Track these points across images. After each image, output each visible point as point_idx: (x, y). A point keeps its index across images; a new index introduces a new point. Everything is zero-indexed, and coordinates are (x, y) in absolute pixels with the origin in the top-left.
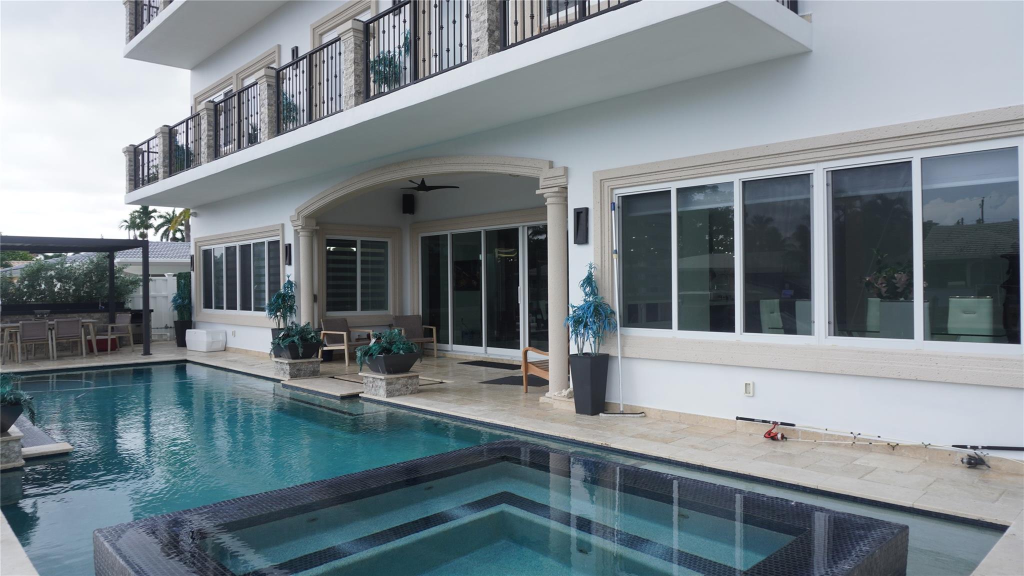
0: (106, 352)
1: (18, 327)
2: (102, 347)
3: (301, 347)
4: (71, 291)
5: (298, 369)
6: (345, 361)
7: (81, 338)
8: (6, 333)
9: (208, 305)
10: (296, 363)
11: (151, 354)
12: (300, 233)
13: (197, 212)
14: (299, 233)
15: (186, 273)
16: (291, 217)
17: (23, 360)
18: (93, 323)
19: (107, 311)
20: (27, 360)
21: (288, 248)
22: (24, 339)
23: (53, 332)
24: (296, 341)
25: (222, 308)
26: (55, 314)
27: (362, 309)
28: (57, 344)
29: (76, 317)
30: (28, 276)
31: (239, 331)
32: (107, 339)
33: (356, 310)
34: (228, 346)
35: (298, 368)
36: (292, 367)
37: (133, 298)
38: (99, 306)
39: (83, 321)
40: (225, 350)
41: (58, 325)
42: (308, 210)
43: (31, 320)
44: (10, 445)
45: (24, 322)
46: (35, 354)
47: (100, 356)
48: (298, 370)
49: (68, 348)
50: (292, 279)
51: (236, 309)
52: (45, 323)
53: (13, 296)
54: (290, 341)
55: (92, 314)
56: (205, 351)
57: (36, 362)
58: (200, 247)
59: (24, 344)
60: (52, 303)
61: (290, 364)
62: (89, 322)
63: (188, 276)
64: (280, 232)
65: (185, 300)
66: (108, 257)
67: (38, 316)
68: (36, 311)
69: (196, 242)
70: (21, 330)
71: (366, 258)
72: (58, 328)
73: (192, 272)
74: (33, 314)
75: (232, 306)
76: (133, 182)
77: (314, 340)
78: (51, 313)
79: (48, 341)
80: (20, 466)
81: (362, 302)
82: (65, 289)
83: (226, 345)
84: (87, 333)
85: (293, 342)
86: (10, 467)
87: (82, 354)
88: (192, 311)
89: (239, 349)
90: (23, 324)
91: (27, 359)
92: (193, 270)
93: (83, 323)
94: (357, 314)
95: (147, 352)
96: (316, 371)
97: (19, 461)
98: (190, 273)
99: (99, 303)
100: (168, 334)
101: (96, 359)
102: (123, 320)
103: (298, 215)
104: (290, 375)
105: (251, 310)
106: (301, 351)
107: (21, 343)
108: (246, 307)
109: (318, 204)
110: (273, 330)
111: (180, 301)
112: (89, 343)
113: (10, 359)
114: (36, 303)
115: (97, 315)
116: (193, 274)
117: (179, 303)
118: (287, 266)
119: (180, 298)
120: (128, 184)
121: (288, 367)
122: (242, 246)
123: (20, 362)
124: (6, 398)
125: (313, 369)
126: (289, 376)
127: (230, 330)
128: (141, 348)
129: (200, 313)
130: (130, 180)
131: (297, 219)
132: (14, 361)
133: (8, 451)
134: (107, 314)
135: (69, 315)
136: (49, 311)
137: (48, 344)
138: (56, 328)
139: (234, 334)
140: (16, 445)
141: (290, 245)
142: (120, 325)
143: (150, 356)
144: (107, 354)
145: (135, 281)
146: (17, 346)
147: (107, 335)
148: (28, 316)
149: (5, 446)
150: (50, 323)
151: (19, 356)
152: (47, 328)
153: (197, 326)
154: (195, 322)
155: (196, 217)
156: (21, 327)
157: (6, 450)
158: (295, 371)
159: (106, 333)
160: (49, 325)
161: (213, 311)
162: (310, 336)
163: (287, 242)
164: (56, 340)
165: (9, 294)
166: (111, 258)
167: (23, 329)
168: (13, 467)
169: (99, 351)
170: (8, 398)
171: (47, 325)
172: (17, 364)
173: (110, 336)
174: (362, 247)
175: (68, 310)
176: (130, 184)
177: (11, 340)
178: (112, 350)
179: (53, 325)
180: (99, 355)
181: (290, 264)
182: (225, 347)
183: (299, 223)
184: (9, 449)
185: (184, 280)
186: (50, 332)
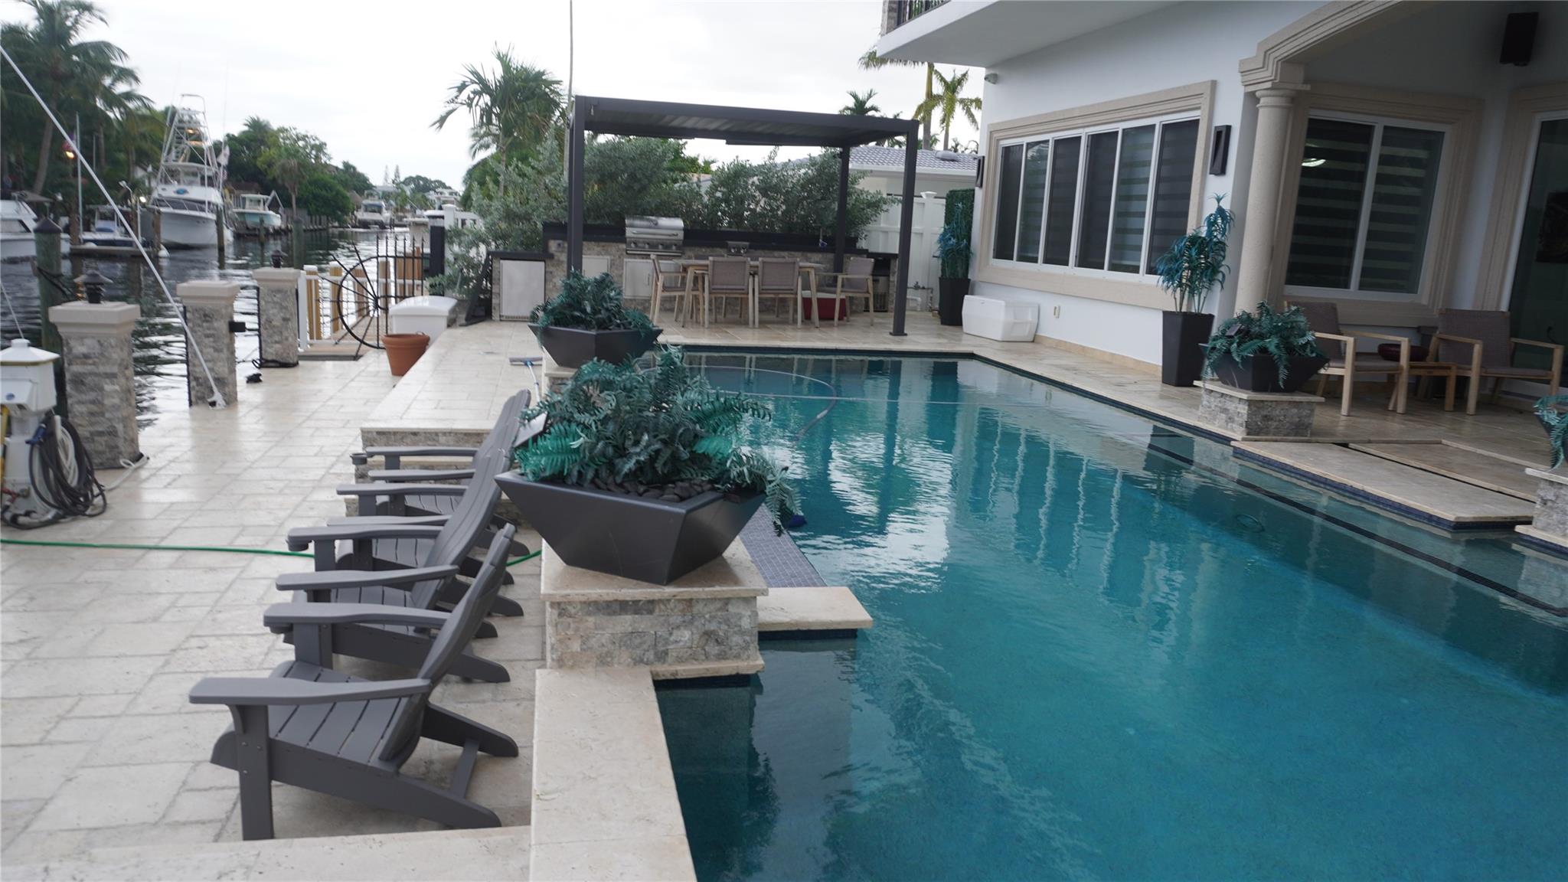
0: (831, 322)
1: (707, 266)
2: (827, 314)
3: (1286, 367)
4: (780, 213)
5: (1266, 416)
6: (1341, 403)
7: (796, 294)
8: (690, 276)
9: (1003, 251)
10: (1263, 401)
11: (906, 335)
12: (1262, 100)
13: (998, 73)
14: (1258, 100)
15: (966, 191)
16: (1242, 62)
17: (710, 323)
18: (815, 269)
19: (833, 251)
20: (715, 324)
21: (1222, 136)
22: (716, 287)
23: (756, 279)
24: (1272, 348)
25: (1035, 260)
26: (756, 249)
27: (1362, 286)
28: (761, 301)
29: (786, 256)
30: (722, 184)
31: (1068, 306)
32: (834, 300)
33: (1346, 286)
34: (1039, 333)
35: (1265, 413)
36: (1254, 409)
37: (869, 231)
38: (818, 241)
39: (801, 264)
40: (1033, 341)
41: (763, 267)
42: (1296, 43)
43: (723, 256)
44: (732, 609)
45: (716, 259)
46: (725, 314)
47: (824, 329)
48: (1266, 418)
49: (775, 310)
50: (1226, 205)
51: (1067, 265)
52: (745, 262)
53: (700, 215)
54: (1255, 347)
55: (809, 255)
56: (999, 338)
57: (727, 327)
58: (998, 140)
59: (713, 296)
60: (751, 230)
61: (1250, 402)
62: (809, 267)
63: (968, 197)
64: (1205, 102)
65: (962, 240)
66: (841, 155)
67: (733, 251)
68: (729, 242)
69: (991, 132)
70: (710, 272)
71: (1389, 170)
72: (763, 273)
73: (977, 189)
74: (725, 246)
75: (1057, 256)
76: (895, 15)
77: (1308, 350)
78: (751, 247)
79: (748, 294)
80: (750, 672)
81: (1365, 272)
82: (772, 210)
83: (1036, 331)
84: (806, 287)
85: (1264, 350)
86: (726, 673)
87: (795, 321)
88: (970, 262)
89: (1066, 342)
90: (714, 261)
91: (716, 321)
92: (981, 186)
93: (800, 267)
94: (1350, 296)
95: (899, 331)
96: (1303, 425)
97: (749, 657)
98: (974, 190)
99: (819, 236)
100: (919, 299)
101: (817, 333)
102: (860, 270)
103: (1265, 56)
104: (1246, 427)
105: (1102, 268)
106: (1283, 373)
107: (710, 293)
108: (1090, 258)
109: (1333, 24)
110: (1166, 314)
111: (953, 241)
112: (807, 302)
113: (692, 317)
114: (729, 229)
115: (817, 257)
116: (979, 194)
117: (952, 245)
118: (1212, 178)
119: (954, 236)
120: (886, 18)
121: (1243, 409)
122: (1093, 135)
123: (706, 326)
124: (728, 471)
125: (1297, 420)
126: (1243, 429)
127: (1047, 304)
128: (889, 320)
129: (985, 265)
130: (890, 10)
131: (1261, 66)
132: (697, 322)
133: (724, 627)
134: (831, 256)
135: (776, 254)
136: (747, 243)
137: (748, 299)
138: (760, 273)
139: (1057, 311)
140: (743, 613)
141: (1228, 128)
142: (856, 276)
143: (904, 337)
144: (832, 326)
145: (874, 203)
146: (704, 297)
147: (835, 293)
148: (718, 249)
149: (719, 610)
150: (752, 263)
151: (706, 317)
152: (747, 273)
153: (977, 289)
154: (974, 282)
155: (994, 83)
156: (710, 268)
157: (720, 623)
158: (1258, 419)
159: (832, 289)
160: (751, 267)
161: (1014, 265)
162: (1302, 341)
163: (1220, 121)
164: (760, 293)
165: (693, 212)
166: (845, 157)
167: (713, 270)
168: (734, 673)
169: (821, 318)
170: (734, 473)
171: (748, 267)
172: (702, 330)
173: (838, 296)
174: (1383, 144)
175: (774, 244)
176: (889, 18)
177: (695, 288)
178: (840, 319)
179: (757, 267)
180: (821, 326)
181: (1222, 171)
182: (1035, 335)
183: (1268, 73)
184: (727, 622)
185: (959, 205)
186: (751, 279)
